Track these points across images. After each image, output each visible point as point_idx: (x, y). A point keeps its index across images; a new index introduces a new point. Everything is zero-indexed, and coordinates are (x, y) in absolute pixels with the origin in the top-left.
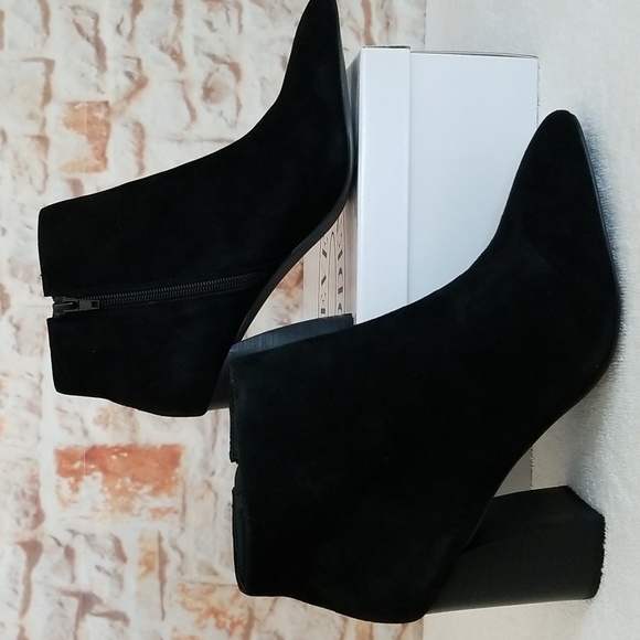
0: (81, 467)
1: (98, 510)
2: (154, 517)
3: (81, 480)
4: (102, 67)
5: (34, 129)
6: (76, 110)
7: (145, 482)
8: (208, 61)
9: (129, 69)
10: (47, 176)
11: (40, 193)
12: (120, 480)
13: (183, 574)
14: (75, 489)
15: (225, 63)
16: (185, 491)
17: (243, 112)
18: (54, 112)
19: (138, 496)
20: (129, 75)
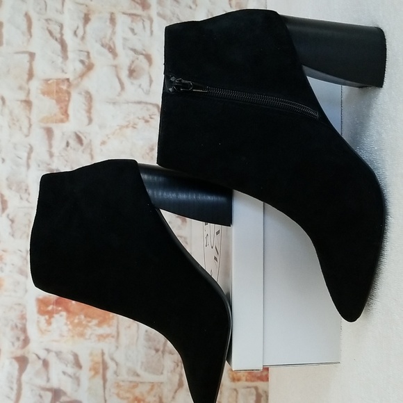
0: (53, 309)
1: (63, 336)
2: (99, 340)
3: (53, 317)
4: (65, 57)
5: (23, 96)
6: (48, 84)
7: (93, 318)
8: (131, 53)
9: (82, 58)
10: (30, 125)
11: (27, 136)
12: (77, 317)
13: (118, 376)
14: (49, 323)
15: (142, 54)
16: (118, 323)
17: (153, 84)
18: (35, 85)
19: (89, 326)
20: (82, 62)
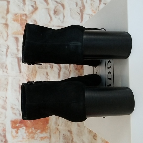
0: (19, 125)
1: (24, 139)
2: (41, 140)
3: (19, 129)
4: (24, 4)
5: (4, 22)
6: (16, 16)
7: (38, 129)
8: (55, 3)
9: (32, 4)
10: (8, 36)
11: (6, 41)
12: (31, 129)
14: (17, 132)
15: (60, 4)
16: (50, 131)
17: (65, 18)
18: (10, 17)
19: (36, 133)
20: (32, 6)
